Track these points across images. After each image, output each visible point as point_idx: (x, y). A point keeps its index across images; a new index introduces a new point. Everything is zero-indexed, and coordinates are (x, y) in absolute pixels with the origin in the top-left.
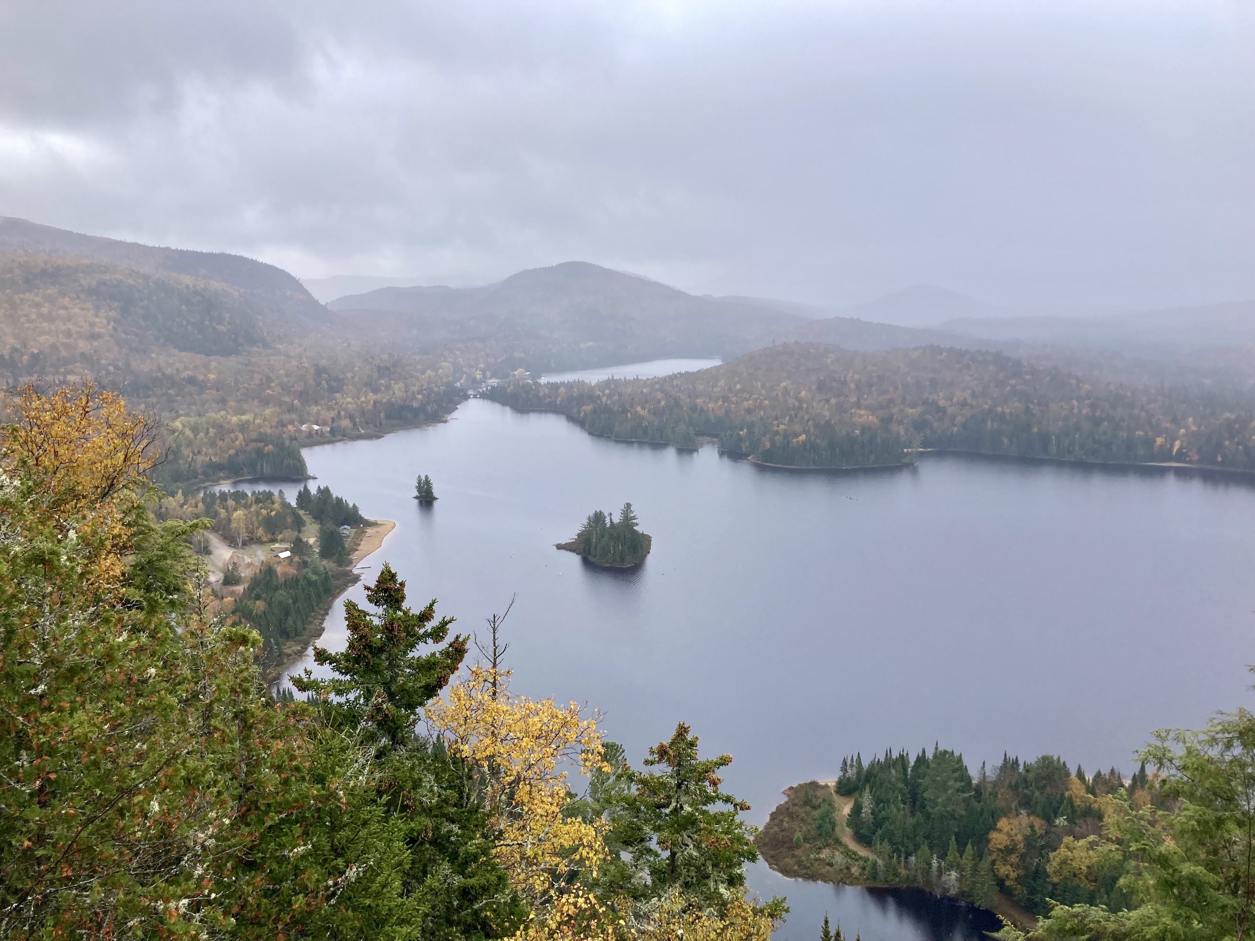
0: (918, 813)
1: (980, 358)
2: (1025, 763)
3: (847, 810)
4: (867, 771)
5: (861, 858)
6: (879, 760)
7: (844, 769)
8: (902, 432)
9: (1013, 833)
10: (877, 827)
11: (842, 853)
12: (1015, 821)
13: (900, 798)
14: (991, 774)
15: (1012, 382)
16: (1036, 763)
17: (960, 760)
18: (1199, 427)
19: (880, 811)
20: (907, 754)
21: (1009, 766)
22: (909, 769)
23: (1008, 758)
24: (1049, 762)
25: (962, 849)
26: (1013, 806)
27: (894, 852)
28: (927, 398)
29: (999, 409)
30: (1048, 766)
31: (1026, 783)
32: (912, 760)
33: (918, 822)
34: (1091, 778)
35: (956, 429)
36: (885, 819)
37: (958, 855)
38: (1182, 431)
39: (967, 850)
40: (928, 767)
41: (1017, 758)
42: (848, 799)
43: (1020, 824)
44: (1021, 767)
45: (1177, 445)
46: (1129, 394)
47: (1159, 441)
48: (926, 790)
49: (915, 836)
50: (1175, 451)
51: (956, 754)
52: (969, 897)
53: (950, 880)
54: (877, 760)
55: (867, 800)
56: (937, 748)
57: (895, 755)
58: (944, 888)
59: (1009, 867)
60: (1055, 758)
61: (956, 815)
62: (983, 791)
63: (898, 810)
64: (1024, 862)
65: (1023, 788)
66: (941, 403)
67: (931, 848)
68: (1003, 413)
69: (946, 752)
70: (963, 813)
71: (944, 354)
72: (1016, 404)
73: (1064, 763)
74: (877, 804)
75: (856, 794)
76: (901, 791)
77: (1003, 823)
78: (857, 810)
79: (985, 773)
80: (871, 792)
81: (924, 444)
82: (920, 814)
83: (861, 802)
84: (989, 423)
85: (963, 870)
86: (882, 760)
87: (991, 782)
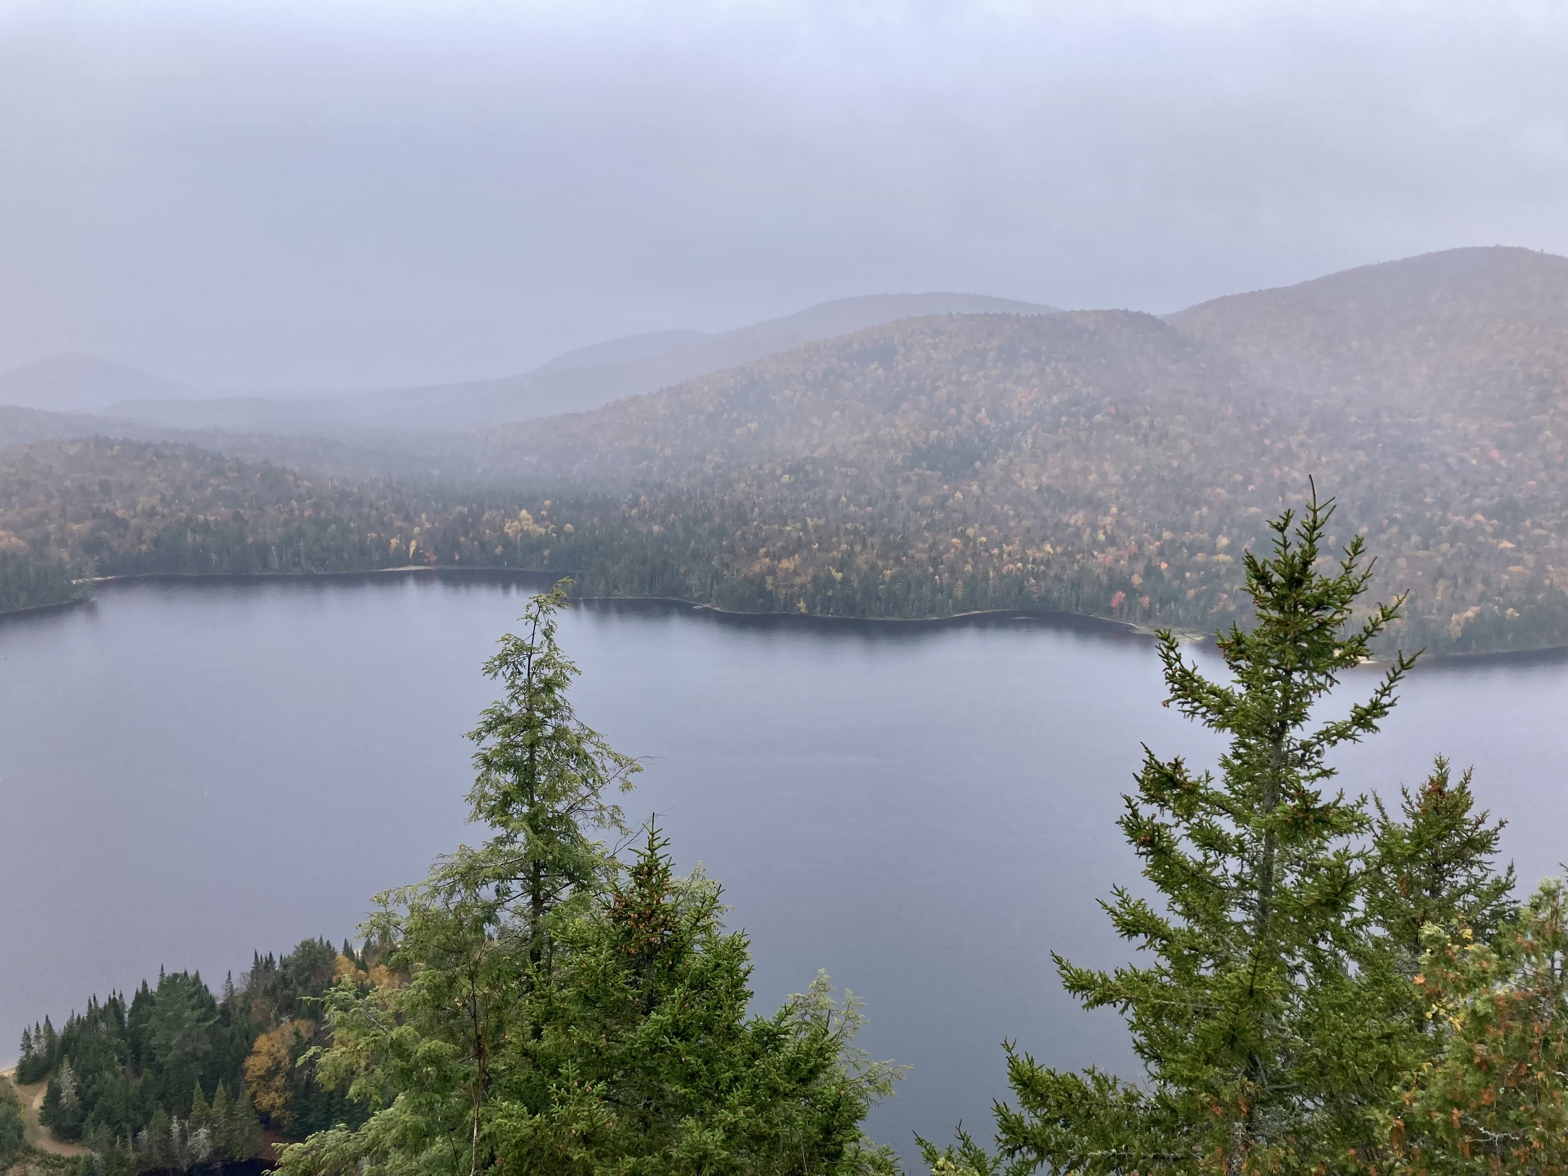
0: (146, 1071)
1: (167, 452)
2: (281, 958)
3: (38, 1102)
4: (63, 1036)
5: (68, 1161)
6: (79, 1017)
7: (27, 1047)
8: (66, 556)
9: (275, 1050)
10: (87, 1110)
11: (38, 1165)
12: (275, 1034)
13: (116, 1058)
14: (240, 985)
15: (213, 481)
16: (295, 953)
17: (197, 979)
18: (433, 524)
19: (89, 1087)
20: (121, 995)
21: (263, 966)
22: (126, 1015)
23: (259, 958)
24: (310, 948)
25: (211, 1094)
26: (272, 1016)
27: (115, 1135)
28: (99, 508)
29: (201, 517)
30: (310, 952)
31: (285, 981)
32: (129, 1002)
33: (146, 1081)
34: (360, 951)
35: (144, 547)
36: (96, 1095)
37: (206, 1104)
38: (417, 529)
39: (217, 1093)
40: (153, 1004)
41: (271, 954)
42: (38, 1085)
43: (282, 1035)
44: (277, 966)
45: (413, 544)
46: (356, 490)
47: (394, 541)
48: (153, 1033)
49: (144, 1102)
50: (411, 552)
51: (191, 974)
52: (226, 1152)
53: (197, 1142)
54: (75, 1018)
55: (67, 1079)
56: (162, 975)
57: (102, 1002)
58: (191, 1155)
59: (273, 1094)
60: (317, 940)
61: (200, 1054)
62: (232, 1011)
63: (116, 1075)
64: (292, 1081)
65: (282, 989)
66: (120, 513)
67: (169, 1110)
68: (206, 522)
69: (176, 976)
70: (209, 1047)
71: (117, 448)
72: (223, 509)
73: (328, 943)
74: (84, 1078)
75: (50, 1076)
76: (117, 1049)
77: (262, 1042)
78: (53, 1097)
79: (232, 986)
80: (71, 1066)
81: (102, 570)
82: (149, 1071)
83: (59, 1084)
84: (189, 535)
85: (214, 1122)
86: (84, 1014)
87: (241, 995)
